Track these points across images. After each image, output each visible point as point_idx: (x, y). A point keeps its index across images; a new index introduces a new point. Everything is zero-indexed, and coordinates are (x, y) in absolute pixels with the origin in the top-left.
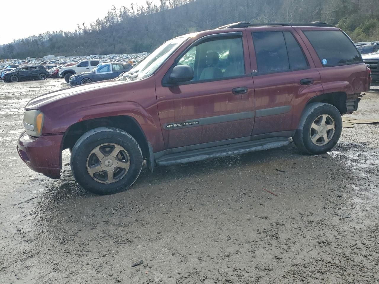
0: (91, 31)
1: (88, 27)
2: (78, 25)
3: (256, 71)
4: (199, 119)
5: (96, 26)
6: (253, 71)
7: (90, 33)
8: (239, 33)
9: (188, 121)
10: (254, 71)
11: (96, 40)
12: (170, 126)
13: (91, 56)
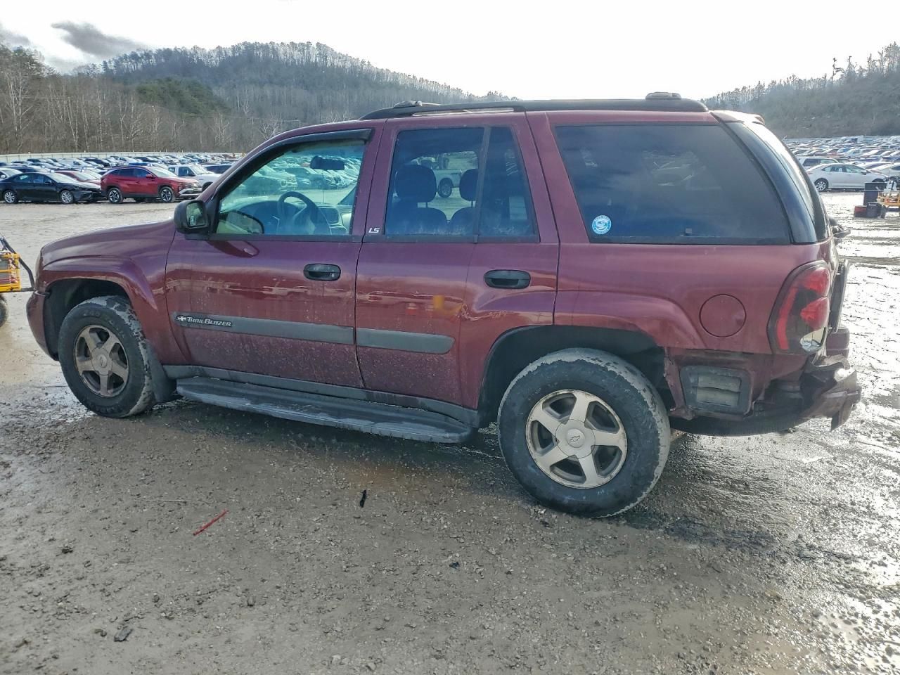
0: (865, 74)
1: (861, 63)
2: (835, 60)
3: (377, 231)
4: (233, 318)
5: (881, 61)
6: (371, 229)
7: (862, 80)
8: (359, 132)
9: (213, 316)
10: (373, 230)
11: (871, 98)
12: (182, 319)
13: (844, 138)
